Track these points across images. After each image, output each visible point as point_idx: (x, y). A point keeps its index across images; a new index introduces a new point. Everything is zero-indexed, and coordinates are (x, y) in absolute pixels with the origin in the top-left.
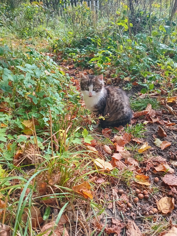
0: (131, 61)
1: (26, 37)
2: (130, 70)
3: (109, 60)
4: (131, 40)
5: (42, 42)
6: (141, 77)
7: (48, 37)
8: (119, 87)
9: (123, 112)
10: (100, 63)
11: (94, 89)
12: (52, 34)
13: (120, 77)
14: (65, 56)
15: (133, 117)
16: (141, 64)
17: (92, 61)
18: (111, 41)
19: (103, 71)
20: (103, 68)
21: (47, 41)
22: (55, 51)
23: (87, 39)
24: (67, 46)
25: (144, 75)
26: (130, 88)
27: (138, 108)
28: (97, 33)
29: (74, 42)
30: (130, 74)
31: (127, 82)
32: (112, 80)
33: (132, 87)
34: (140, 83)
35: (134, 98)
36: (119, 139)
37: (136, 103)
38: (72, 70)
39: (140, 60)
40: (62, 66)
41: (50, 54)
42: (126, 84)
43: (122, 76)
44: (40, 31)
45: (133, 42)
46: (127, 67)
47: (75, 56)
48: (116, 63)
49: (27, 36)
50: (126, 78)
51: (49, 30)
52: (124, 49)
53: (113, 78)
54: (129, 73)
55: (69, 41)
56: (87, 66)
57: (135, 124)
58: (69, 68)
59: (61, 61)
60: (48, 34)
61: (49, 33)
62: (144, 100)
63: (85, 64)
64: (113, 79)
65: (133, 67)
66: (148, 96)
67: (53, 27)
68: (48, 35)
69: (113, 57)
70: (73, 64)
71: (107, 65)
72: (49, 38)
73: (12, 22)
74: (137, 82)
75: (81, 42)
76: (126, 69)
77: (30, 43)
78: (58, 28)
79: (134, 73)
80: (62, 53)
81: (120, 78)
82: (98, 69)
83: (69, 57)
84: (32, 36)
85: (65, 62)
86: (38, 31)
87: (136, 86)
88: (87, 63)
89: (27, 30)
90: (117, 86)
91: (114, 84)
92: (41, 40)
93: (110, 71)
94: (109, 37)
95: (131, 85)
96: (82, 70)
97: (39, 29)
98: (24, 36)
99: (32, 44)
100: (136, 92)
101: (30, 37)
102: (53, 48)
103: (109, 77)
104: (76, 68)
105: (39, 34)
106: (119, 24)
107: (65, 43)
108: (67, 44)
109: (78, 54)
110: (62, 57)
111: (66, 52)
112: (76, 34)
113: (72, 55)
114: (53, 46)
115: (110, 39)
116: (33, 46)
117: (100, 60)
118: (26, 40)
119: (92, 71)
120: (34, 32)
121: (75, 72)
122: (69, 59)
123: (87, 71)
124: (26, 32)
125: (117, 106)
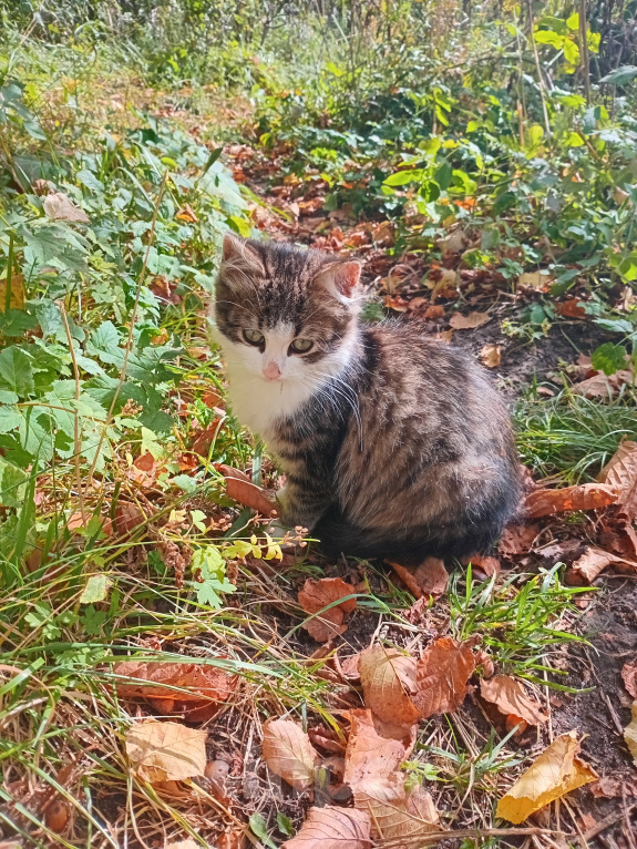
0: (569, 198)
2: (555, 235)
3: (468, 182)
4: (583, 102)
5: (229, 106)
6: (607, 276)
7: (257, 86)
8: (490, 315)
10: (423, 195)
12: (274, 78)
13: (503, 266)
14: (297, 164)
15: (520, 508)
16: (613, 213)
17: (400, 188)
18: (495, 109)
19: (430, 232)
20: (437, 218)
21: (252, 101)
22: (264, 138)
23: (400, 96)
24: (317, 125)
25: (625, 269)
26: (539, 329)
27: (559, 459)
28: (444, 73)
29: (343, 108)
30: (557, 257)
31: (529, 297)
32: (465, 277)
33: (549, 326)
34: (594, 307)
35: (551, 384)
36: (388, 679)
37: (556, 424)
38: (310, 220)
39: (616, 192)
40: (274, 199)
41: (244, 150)
42: (524, 305)
43: (508, 262)
44: (232, 64)
45: (591, 112)
46: (544, 222)
47: (339, 164)
48: (501, 204)
50: (528, 275)
51: (267, 61)
52: (547, 144)
53: (470, 268)
54: (550, 254)
55: (325, 102)
56: (376, 210)
57: (524, 562)
58: (301, 209)
59: (277, 179)
60: (257, 77)
61: (263, 72)
62: (603, 412)
63: (366, 200)
64: (471, 273)
65: (571, 225)
66: (628, 388)
67: (286, 55)
68: (258, 81)
69: (494, 178)
70: (322, 195)
71: (457, 210)
72: (262, 92)
73: (141, 29)
74: (585, 299)
75: (372, 107)
76: (539, 233)
77: (181, 106)
78: (302, 55)
79: (576, 252)
80: (288, 151)
81: (500, 271)
82: (419, 224)
83: (313, 166)
84: (193, 80)
85: (291, 185)
86: (221, 63)
87: (571, 319)
88: (375, 192)
89: (178, 55)
90: (483, 310)
91: (467, 298)
92: (227, 96)
93: (464, 236)
94: (492, 92)
95: (547, 316)
96: (352, 223)
97: (225, 55)
98: (165, 77)
99: (187, 107)
100: (568, 352)
101: (184, 83)
102: (260, 128)
103: (454, 261)
104: (327, 213)
105: (226, 74)
106: (542, 37)
107: (309, 111)
108: (314, 115)
109: (351, 157)
110: (285, 166)
111: (303, 147)
112: (359, 75)
113: (325, 157)
114: (264, 121)
115: (494, 100)
116: (191, 116)
117: (427, 183)
118: (168, 92)
119: (387, 230)
120: (205, 64)
121: (318, 229)
122: (309, 174)
123: (369, 228)
124: (175, 65)
125: (417, 451)
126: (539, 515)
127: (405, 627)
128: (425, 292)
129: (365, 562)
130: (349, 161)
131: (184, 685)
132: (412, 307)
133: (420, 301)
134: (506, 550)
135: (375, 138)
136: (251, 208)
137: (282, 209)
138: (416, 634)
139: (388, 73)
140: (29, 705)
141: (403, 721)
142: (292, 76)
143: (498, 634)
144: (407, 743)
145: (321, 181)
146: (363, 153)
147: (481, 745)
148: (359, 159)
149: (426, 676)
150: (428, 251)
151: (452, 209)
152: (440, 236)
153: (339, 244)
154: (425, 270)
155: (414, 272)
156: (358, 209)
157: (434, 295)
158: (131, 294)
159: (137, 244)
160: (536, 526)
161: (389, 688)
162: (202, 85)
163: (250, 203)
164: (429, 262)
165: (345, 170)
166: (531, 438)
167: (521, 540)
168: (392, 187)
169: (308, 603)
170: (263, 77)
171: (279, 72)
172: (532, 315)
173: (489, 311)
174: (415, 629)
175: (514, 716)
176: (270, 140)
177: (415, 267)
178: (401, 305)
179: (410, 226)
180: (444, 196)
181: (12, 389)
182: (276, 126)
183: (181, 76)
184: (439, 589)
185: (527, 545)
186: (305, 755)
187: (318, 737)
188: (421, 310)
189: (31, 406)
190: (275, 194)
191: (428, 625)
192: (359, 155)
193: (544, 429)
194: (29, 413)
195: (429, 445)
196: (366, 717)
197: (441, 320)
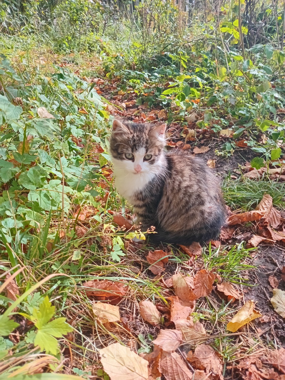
0: (238, 98)
1: (65, 50)
2: (234, 114)
3: (197, 93)
4: (242, 58)
5: (91, 61)
6: (256, 130)
7: (102, 52)
8: (209, 147)
9: (202, 212)
10: (178, 98)
11: (147, 158)
12: (109, 48)
13: (214, 127)
14: (123, 85)
15: (227, 222)
16: (257, 104)
17: (168, 95)
18: (206, 60)
19: (182, 114)
20: (184, 108)
21: (101, 58)
22: (108, 75)
23: (165, 55)
24: (130, 68)
25: (262, 127)
26: (229, 152)
27: (240, 203)
28: (183, 45)
29: (141, 61)
30: (235, 123)
31: (225, 139)
32: (198, 132)
33: (234, 151)
34: (251, 143)
35: (235, 174)
36: (184, 285)
37: (239, 189)
38: (131, 110)
39: (257, 95)
40: (114, 101)
41: (99, 80)
42: (223, 143)
43: (216, 126)
44: (91, 42)
45: (246, 62)
46: (229, 109)
47: (141, 85)
48: (210, 101)
49: (67, 49)
50: (224, 130)
51: (106, 41)
52: (228, 75)
53: (200, 129)
54: (232, 122)
55: (133, 59)
56: (158, 104)
57: (230, 241)
58: (126, 105)
59: (115, 92)
60: (102, 48)
61: (105, 45)
62: (257, 184)
63: (154, 100)
64: (200, 130)
65: (240, 110)
66: (266, 174)
67: (114, 37)
68: (102, 49)
69: (207, 90)
70: (135, 99)
71: (193, 104)
72: (105, 54)
73: (49, 27)
74: (247, 140)
75: (154, 60)
76: (227, 113)
77: (70, 61)
78: (121, 37)
79: (243, 121)
80: (119, 80)
81: (212, 129)
82: (176, 110)
83: (130, 86)
84: (75, 50)
85: (121, 95)
86: (86, 42)
87: (242, 148)
88: (158, 97)
89: (68, 39)
90: (206, 145)
91: (200, 140)
92: (90, 56)
93: (196, 115)
94: (204, 53)
95: (232, 147)
96: (149, 110)
97: (88, 38)
98: (62, 49)
99: (73, 62)
100: (242, 161)
101: (71, 51)
102: (105, 70)
103: (193, 126)
104: (138, 106)
105: (89, 47)
106: (224, 30)
107: (126, 62)
108: (129, 64)
109: (146, 82)
110: (118, 87)
111: (126, 78)
112: (147, 46)
113: (135, 83)
114: (107, 67)
115: (205, 57)
116: (75, 66)
117: (180, 93)
118: (64, 55)
119: (164, 113)
120: (79, 43)
121: (135, 113)
122: (129, 90)
123: (156, 112)
124: (66, 43)
125: (189, 199)
126: (234, 224)
127: (187, 267)
128: (182, 139)
129: (170, 245)
130: (145, 84)
131: (110, 290)
132: (178, 145)
133: (180, 143)
134: (223, 238)
135: (156, 74)
136: (106, 105)
137: (118, 105)
138: (191, 270)
139: (159, 46)
140: (55, 299)
141: (190, 300)
142: (117, 46)
143: (222, 268)
144: (192, 307)
145: (134, 93)
146: (151, 81)
147: (219, 306)
148: (149, 83)
149: (197, 284)
150: (182, 121)
151: (191, 104)
152: (186, 115)
153: (144, 120)
154: (181, 130)
155: (177, 131)
156: (151, 104)
157: (186, 140)
158: (71, 145)
159: (68, 125)
160: (234, 228)
161: (184, 288)
162: (79, 52)
163: (105, 103)
164: (183, 126)
165: (144, 88)
166: (230, 195)
167: (228, 234)
168: (165, 95)
169: (150, 260)
170: (104, 47)
171: (111, 45)
172: (227, 147)
173: (209, 145)
174: (191, 268)
175: (230, 296)
176: (110, 75)
177: (177, 129)
178: (173, 144)
179: (173, 111)
180: (187, 99)
181: (33, 184)
182: (113, 69)
183: (70, 48)
184: (199, 253)
185: (231, 236)
186: (155, 313)
187: (159, 307)
188: (181, 146)
189: (41, 191)
190: (115, 99)
191: (196, 267)
192: (149, 81)
193: (234, 191)
194: (40, 193)
195: (194, 197)
196: (176, 299)
197: (190, 150)
